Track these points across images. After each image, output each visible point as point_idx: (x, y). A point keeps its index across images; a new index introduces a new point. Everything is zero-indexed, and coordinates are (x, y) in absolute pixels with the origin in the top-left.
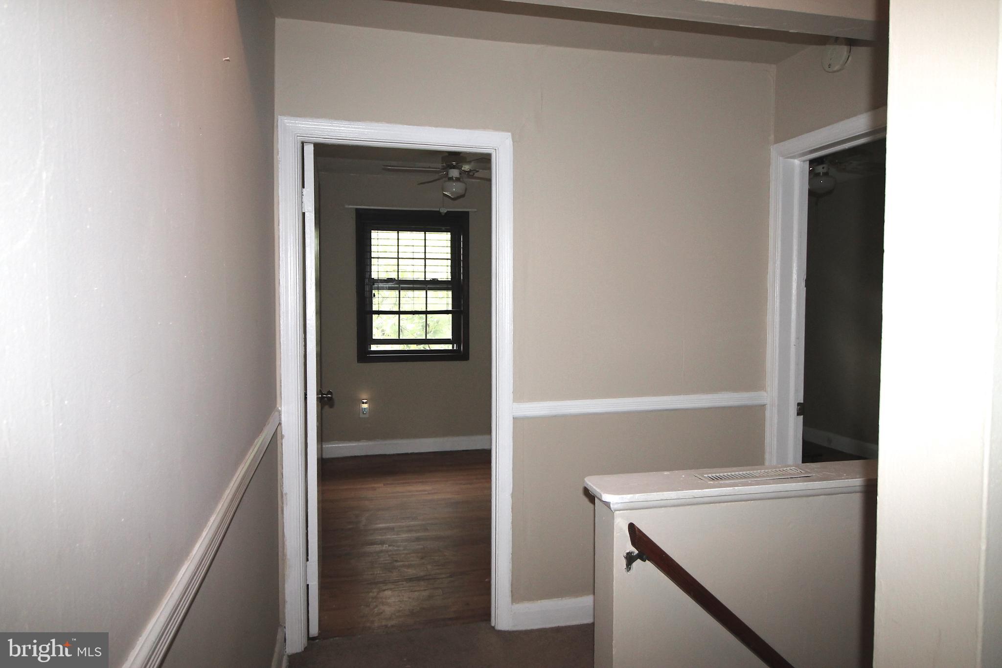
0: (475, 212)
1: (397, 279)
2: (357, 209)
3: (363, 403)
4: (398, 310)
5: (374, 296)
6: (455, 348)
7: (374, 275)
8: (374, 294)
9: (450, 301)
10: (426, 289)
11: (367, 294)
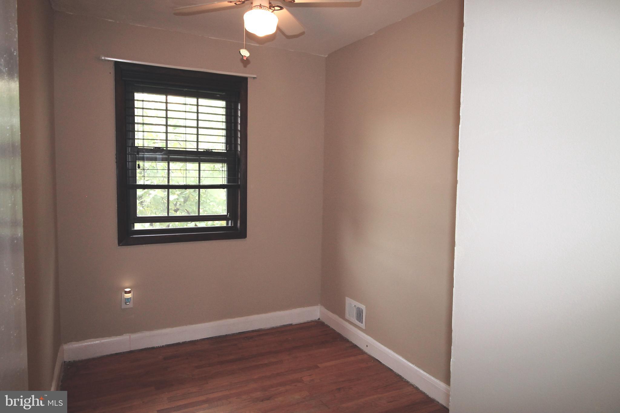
0: (254, 78)
1: (165, 149)
2: (116, 62)
3: (126, 292)
4: (166, 183)
5: (139, 167)
6: (230, 225)
7: (138, 143)
8: (139, 165)
9: (225, 174)
10: (199, 161)
11: (130, 165)
